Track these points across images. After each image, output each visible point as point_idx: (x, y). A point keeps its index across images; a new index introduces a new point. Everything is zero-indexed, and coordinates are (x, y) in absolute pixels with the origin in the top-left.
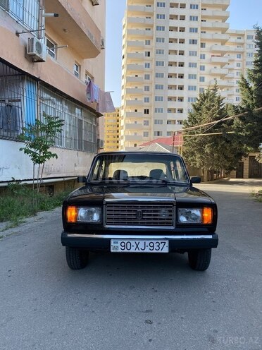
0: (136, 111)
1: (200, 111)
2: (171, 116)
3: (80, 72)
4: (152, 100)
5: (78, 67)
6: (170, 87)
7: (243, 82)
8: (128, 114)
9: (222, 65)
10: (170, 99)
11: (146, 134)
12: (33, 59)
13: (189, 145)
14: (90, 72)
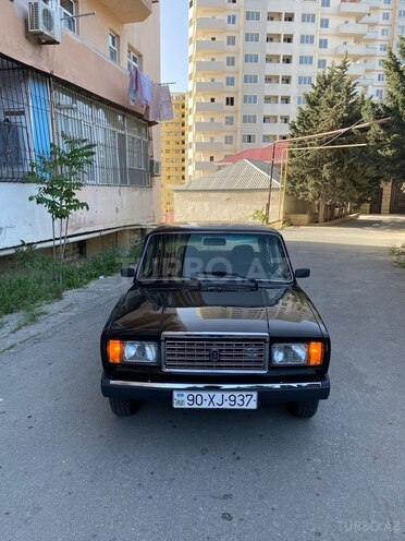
0: (213, 100)
1: (317, 107)
2: (269, 110)
3: (119, 48)
4: (239, 81)
5: (116, 38)
6: (269, 59)
7: (389, 60)
8: (200, 107)
9: (359, 17)
10: (269, 79)
11: (229, 140)
12: (39, 40)
13: (297, 164)
14: (135, 46)
